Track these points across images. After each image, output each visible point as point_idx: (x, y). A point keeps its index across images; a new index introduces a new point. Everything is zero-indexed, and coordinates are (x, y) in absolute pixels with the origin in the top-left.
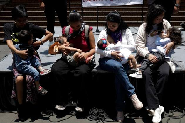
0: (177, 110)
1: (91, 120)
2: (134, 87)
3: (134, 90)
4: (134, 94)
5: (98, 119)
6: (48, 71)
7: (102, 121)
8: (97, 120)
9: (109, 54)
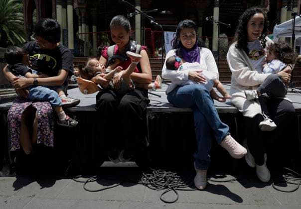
0: (290, 175)
1: (154, 188)
2: (227, 126)
3: (227, 129)
4: (228, 135)
5: (166, 187)
6: (73, 100)
7: (173, 191)
8: (164, 189)
9: (185, 74)
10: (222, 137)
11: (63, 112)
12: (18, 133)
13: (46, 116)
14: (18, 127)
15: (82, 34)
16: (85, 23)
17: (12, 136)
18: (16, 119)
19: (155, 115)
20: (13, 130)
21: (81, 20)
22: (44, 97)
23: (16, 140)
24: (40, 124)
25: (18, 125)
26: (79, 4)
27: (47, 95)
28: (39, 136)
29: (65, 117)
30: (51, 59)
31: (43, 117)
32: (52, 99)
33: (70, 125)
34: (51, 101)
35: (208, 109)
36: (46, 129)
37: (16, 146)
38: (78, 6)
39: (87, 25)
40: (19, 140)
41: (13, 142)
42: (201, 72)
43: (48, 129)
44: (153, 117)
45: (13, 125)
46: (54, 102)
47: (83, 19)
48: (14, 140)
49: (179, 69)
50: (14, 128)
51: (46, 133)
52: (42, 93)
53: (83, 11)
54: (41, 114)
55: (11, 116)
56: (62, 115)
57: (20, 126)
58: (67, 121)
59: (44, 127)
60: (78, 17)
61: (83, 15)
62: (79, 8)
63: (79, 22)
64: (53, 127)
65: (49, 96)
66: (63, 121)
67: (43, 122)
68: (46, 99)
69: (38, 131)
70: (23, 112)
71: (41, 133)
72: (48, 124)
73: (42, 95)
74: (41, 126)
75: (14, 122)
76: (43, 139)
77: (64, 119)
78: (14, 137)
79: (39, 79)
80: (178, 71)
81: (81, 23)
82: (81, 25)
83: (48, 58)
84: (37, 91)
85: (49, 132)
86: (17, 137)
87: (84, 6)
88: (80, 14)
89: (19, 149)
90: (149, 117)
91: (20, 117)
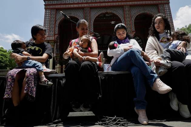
9: (121, 49)
10: (154, 79)
11: (44, 76)
12: (11, 86)
13: (32, 74)
14: (12, 82)
15: (57, 68)
16: (59, 63)
17: (7, 88)
18: (12, 76)
19: (105, 77)
20: (9, 83)
21: (57, 62)
22: (33, 65)
23: (9, 91)
24: (28, 79)
25: (13, 81)
26: (56, 54)
27: (35, 64)
28: (26, 87)
29: (45, 79)
30: (39, 49)
31: (30, 74)
32: (38, 66)
33: (47, 84)
34: (37, 68)
35: (141, 62)
36: (31, 83)
37: (9, 95)
38: (56, 55)
39: (60, 65)
40: (12, 91)
41: (7, 91)
42: (132, 46)
43: (33, 83)
44: (104, 78)
45: (9, 80)
46: (39, 68)
47: (58, 61)
48: (8, 90)
49: (117, 48)
50: (9, 82)
51: (31, 86)
52: (32, 63)
53: (58, 57)
54: (29, 73)
55: (9, 74)
56: (43, 77)
57: (14, 82)
58: (45, 81)
59: (30, 81)
60: (55, 61)
61: (58, 60)
62: (56, 56)
63: (56, 63)
64: (36, 84)
65: (36, 64)
66: (43, 81)
67: (30, 78)
68: (34, 66)
69: (26, 84)
70: (18, 73)
71: (28, 85)
72: (33, 80)
73: (32, 64)
74: (28, 80)
75: (10, 78)
76: (28, 90)
77: (43, 80)
78: (8, 88)
79: (31, 57)
80: (117, 49)
81: (57, 64)
82: (57, 65)
83: (37, 49)
84: (29, 62)
85: (33, 85)
86: (10, 88)
87: (59, 55)
88: (57, 59)
89: (10, 98)
90: (101, 77)
91: (15, 76)
